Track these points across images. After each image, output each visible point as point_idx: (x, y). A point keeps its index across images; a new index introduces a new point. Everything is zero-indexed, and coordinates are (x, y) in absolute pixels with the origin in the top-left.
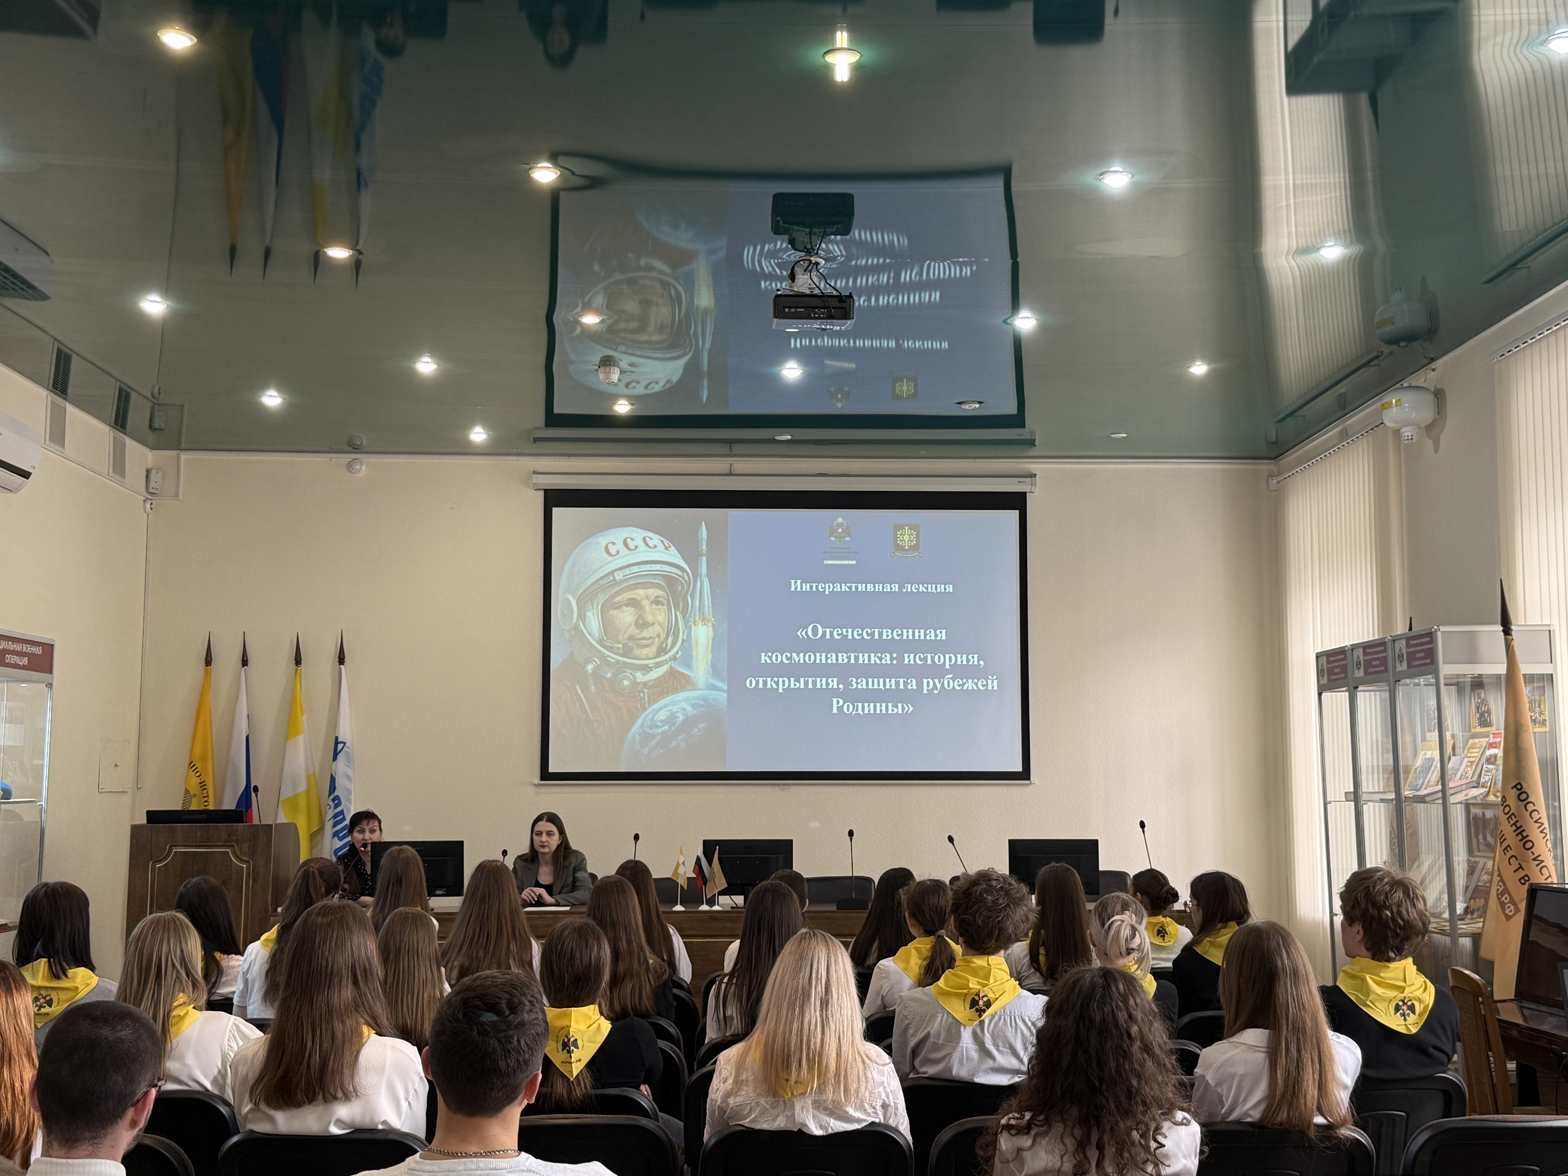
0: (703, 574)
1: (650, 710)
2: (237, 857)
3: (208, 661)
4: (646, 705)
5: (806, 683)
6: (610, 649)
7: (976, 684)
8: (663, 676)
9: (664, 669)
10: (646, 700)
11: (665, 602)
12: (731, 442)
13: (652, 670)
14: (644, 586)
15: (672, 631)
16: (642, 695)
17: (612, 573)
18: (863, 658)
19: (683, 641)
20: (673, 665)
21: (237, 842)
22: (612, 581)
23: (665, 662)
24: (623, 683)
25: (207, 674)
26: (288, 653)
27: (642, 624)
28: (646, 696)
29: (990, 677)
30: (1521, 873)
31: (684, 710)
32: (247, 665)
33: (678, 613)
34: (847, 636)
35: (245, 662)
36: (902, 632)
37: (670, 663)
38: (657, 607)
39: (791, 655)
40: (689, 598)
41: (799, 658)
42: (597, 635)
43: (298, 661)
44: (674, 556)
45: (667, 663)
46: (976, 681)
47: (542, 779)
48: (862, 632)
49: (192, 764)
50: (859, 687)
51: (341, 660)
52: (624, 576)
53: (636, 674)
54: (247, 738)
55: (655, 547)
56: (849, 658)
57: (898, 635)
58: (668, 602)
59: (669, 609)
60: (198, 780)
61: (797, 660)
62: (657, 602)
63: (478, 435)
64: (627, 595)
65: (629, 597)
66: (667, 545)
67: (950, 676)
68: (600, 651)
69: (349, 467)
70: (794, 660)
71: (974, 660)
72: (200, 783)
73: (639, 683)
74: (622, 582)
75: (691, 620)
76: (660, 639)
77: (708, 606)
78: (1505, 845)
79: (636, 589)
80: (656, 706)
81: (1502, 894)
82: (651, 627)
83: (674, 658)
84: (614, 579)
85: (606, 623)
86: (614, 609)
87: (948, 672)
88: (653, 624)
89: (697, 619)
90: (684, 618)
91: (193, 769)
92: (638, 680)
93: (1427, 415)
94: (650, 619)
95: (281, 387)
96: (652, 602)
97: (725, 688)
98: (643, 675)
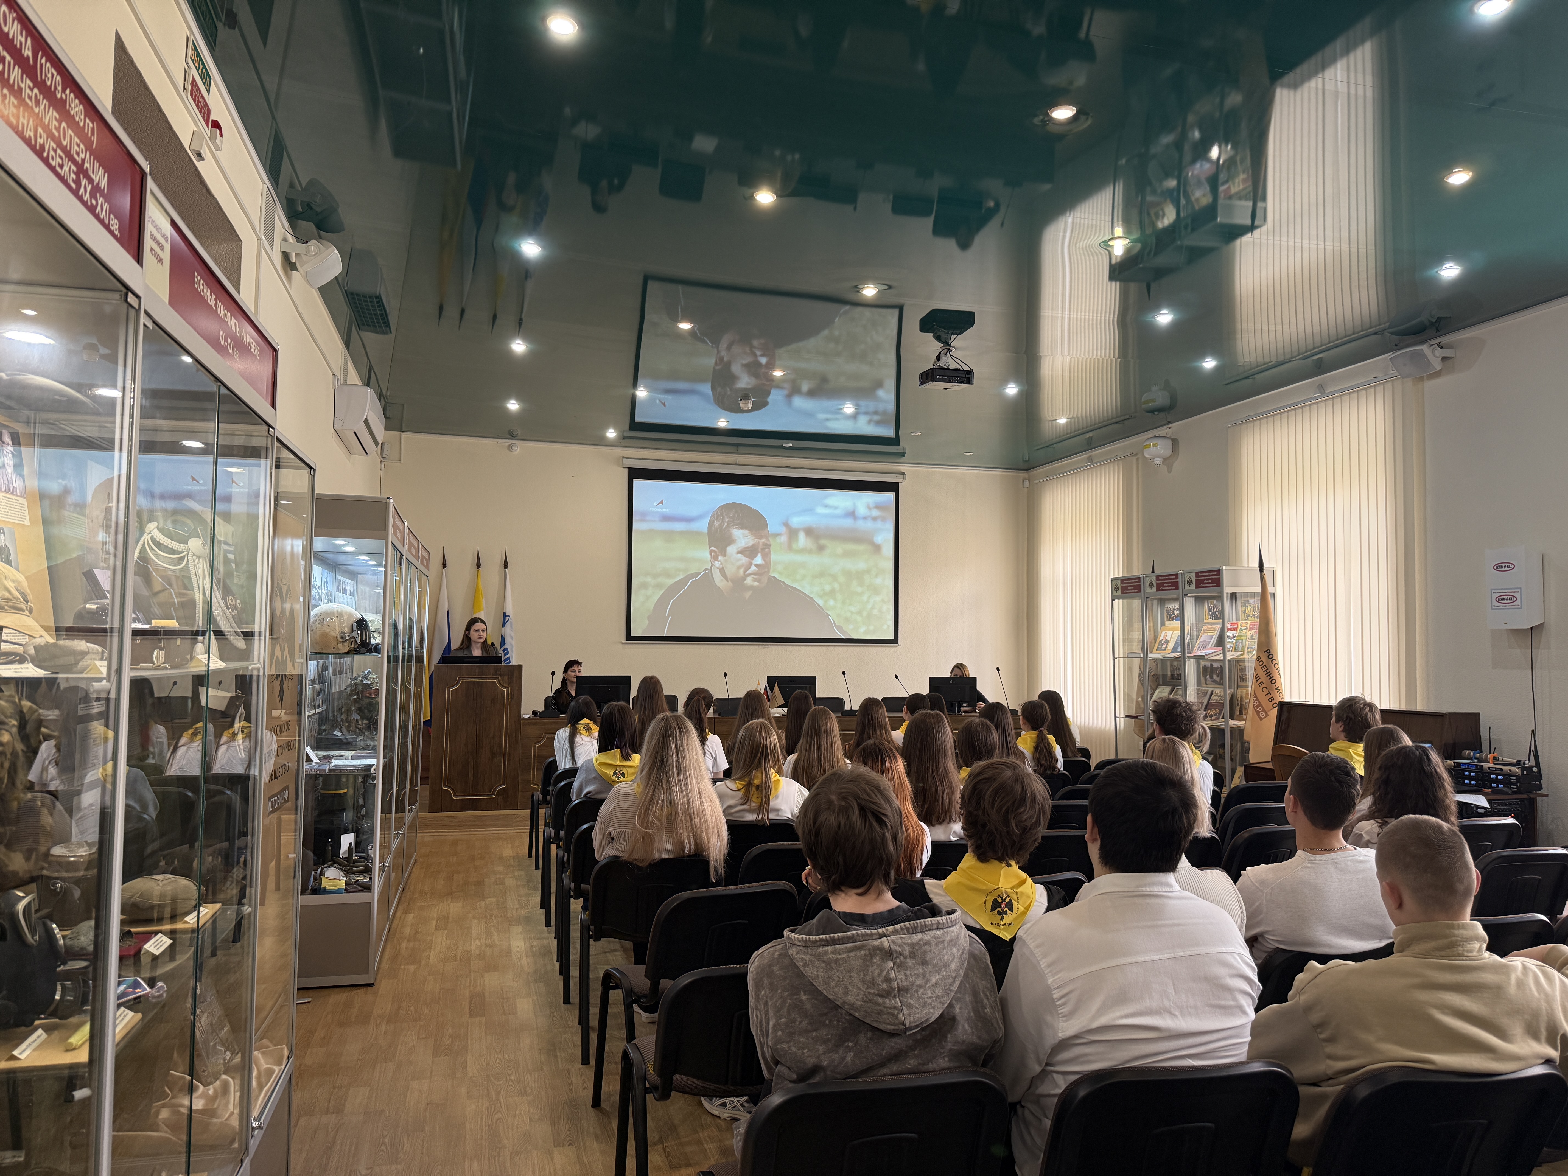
2: (500, 684)
12: (738, 445)
21: (501, 675)
26: (471, 560)
30: (1269, 696)
32: (446, 567)
35: (444, 565)
43: (478, 565)
47: (625, 639)
51: (506, 566)
54: (448, 612)
63: (611, 434)
69: (510, 448)
78: (1259, 681)
81: (1258, 707)
93: (1168, 452)
95: (519, 399)
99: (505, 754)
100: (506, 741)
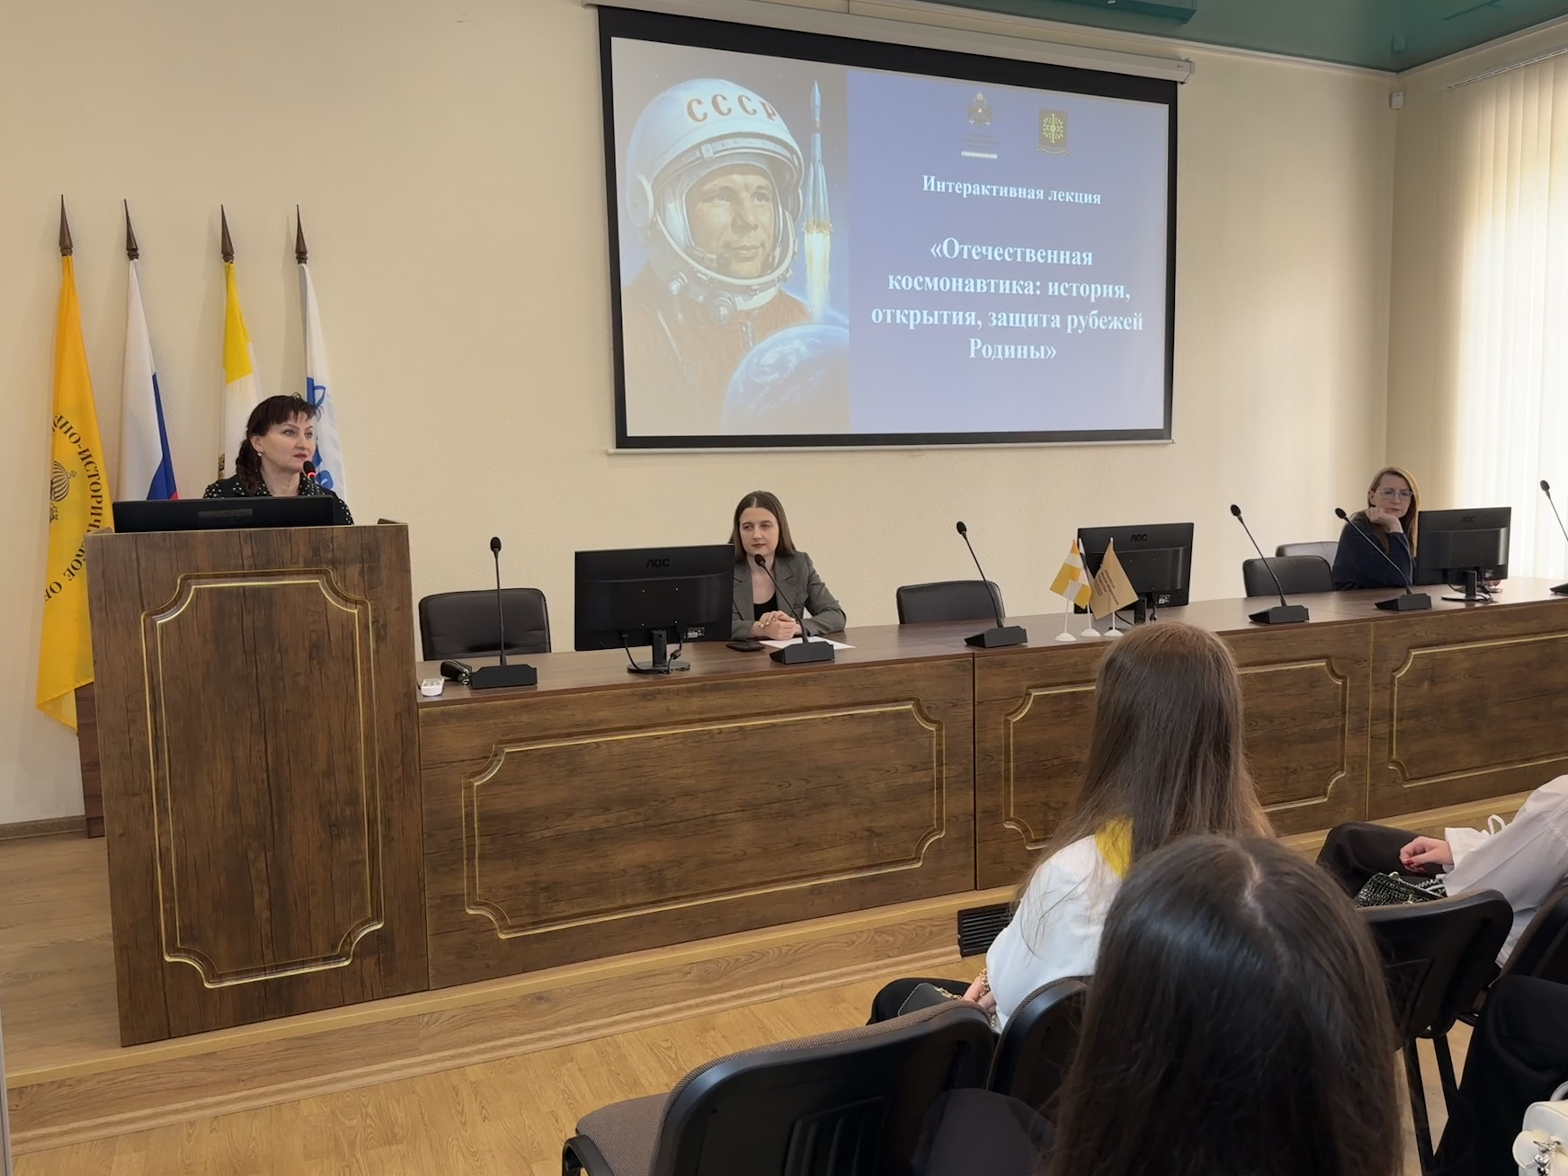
0: (817, 160)
1: (754, 351)
2: (335, 592)
3: (66, 246)
4: (751, 344)
5: (941, 317)
6: (700, 261)
7: (1122, 323)
8: (770, 302)
9: (771, 293)
10: (750, 336)
11: (771, 197)
13: (756, 294)
14: (744, 170)
15: (780, 239)
16: (744, 329)
17: (698, 146)
18: (1005, 286)
19: (794, 253)
20: (783, 289)
21: (334, 563)
22: (699, 159)
23: (772, 283)
24: (720, 311)
25: (67, 269)
26: (208, 238)
27: (741, 226)
28: (750, 331)
29: (1136, 314)
31: (798, 350)
32: (137, 256)
33: (787, 214)
34: (987, 256)
35: (132, 252)
36: (1047, 253)
37: (778, 285)
38: (759, 203)
39: (924, 280)
40: (800, 191)
41: (934, 284)
42: (682, 239)
43: (227, 254)
44: (778, 128)
45: (775, 285)
46: (1121, 318)
47: (619, 446)
48: (1004, 251)
49: (63, 422)
50: (1000, 324)
51: (301, 255)
52: (715, 153)
53: (736, 299)
54: (154, 377)
55: (755, 112)
56: (988, 285)
57: (1042, 257)
58: (774, 196)
59: (776, 208)
60: (76, 448)
61: (930, 286)
62: (759, 195)
64: (720, 182)
65: (723, 185)
66: (770, 112)
67: (1095, 312)
68: (688, 264)
70: (928, 288)
71: (1120, 291)
72: (80, 453)
73: (741, 311)
74: (712, 161)
75: (804, 224)
76: (764, 248)
77: (825, 207)
79: (732, 173)
80: (762, 345)
82: (753, 232)
83: (783, 278)
84: (702, 157)
85: (694, 222)
86: (705, 201)
87: (1094, 306)
88: (756, 227)
89: (811, 223)
90: (794, 222)
91: (65, 429)
92: (739, 308)
94: (751, 219)
96: (753, 196)
97: (847, 322)
98: (745, 300)
99: (372, 822)
100: (371, 778)
